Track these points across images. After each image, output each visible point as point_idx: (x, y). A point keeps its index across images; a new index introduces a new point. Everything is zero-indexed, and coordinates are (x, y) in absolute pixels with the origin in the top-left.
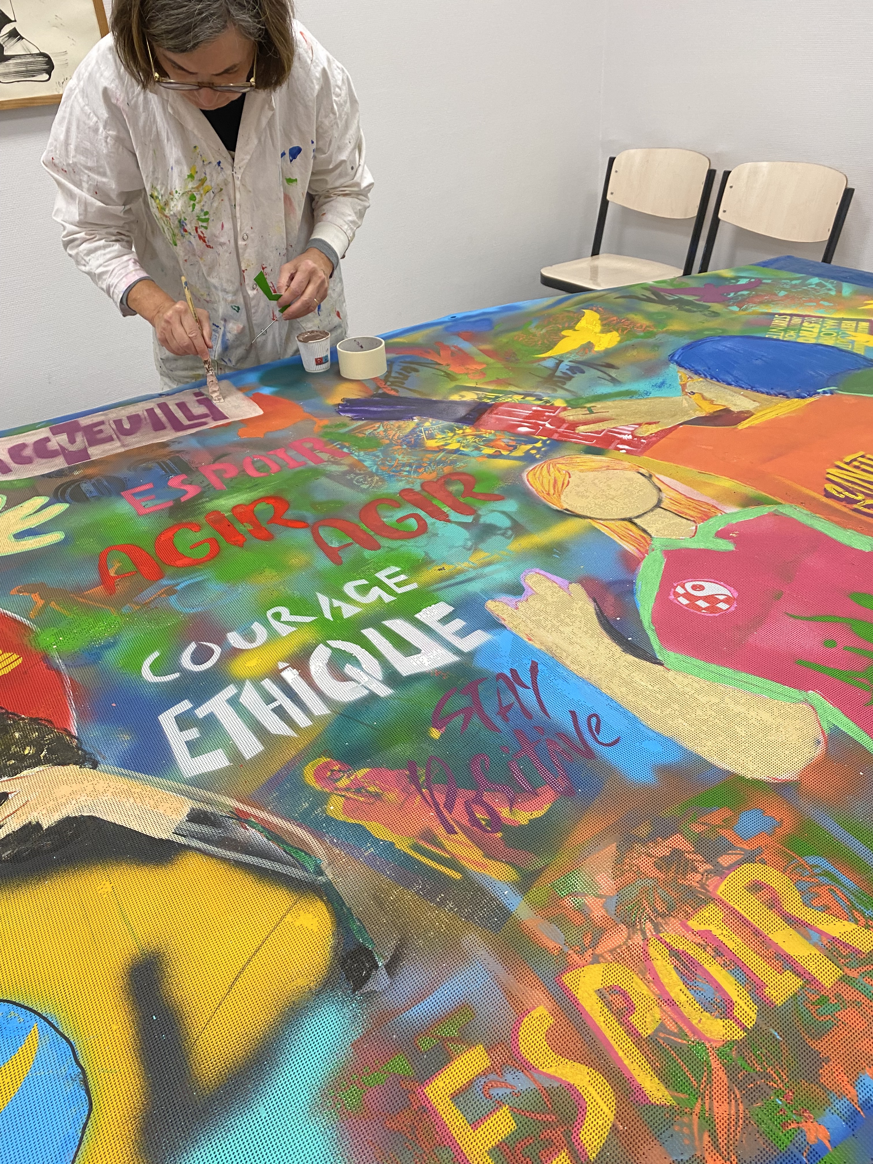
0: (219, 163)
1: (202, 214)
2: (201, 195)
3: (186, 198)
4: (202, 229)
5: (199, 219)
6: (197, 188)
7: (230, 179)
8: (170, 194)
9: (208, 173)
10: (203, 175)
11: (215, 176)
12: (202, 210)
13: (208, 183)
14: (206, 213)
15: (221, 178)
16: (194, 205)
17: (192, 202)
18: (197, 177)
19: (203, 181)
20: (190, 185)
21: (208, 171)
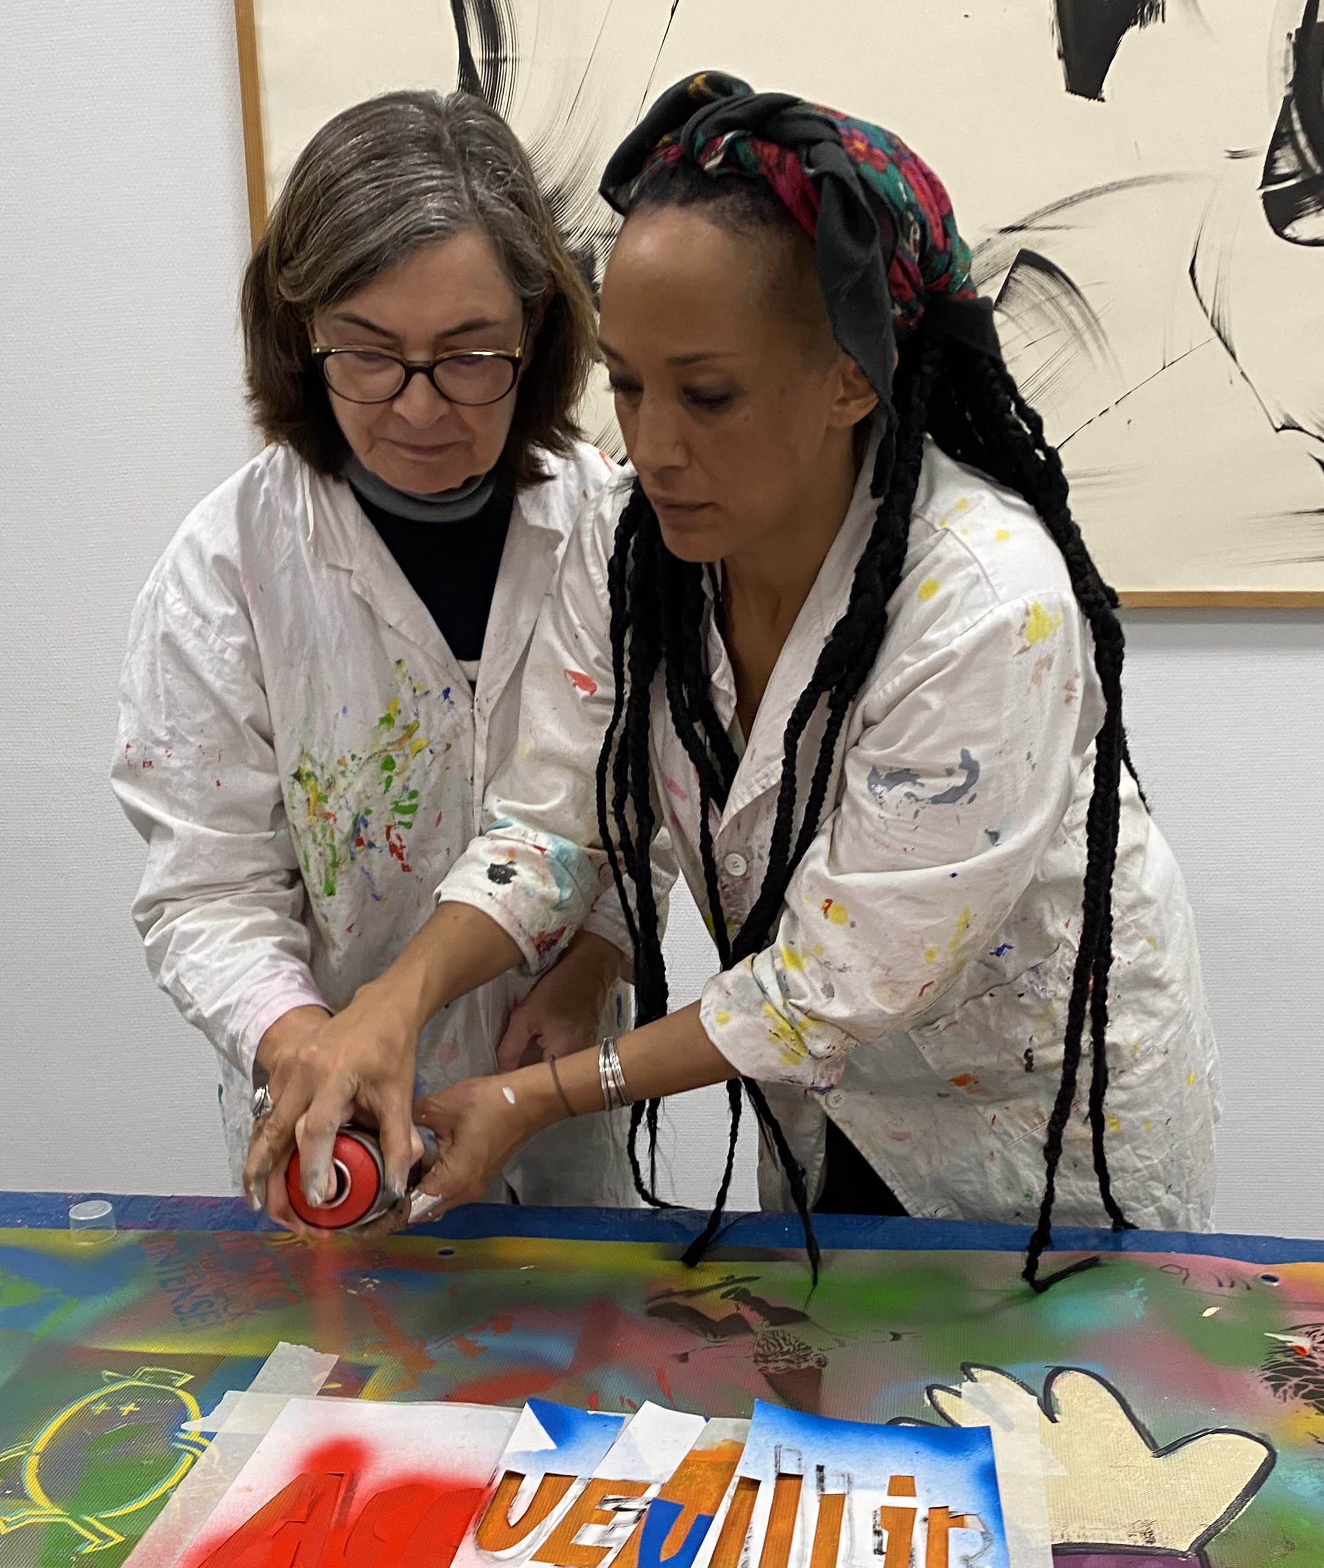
0: (447, 692)
1: (406, 795)
2: (406, 756)
3: (374, 766)
4: (401, 831)
5: (397, 808)
6: (400, 742)
7: (467, 723)
8: (339, 762)
9: (422, 715)
10: (413, 718)
11: (436, 716)
12: (405, 788)
13: (420, 734)
14: (414, 794)
15: (448, 720)
16: (389, 780)
17: (386, 774)
18: (399, 721)
19: (410, 731)
20: (384, 739)
21: (422, 709)
